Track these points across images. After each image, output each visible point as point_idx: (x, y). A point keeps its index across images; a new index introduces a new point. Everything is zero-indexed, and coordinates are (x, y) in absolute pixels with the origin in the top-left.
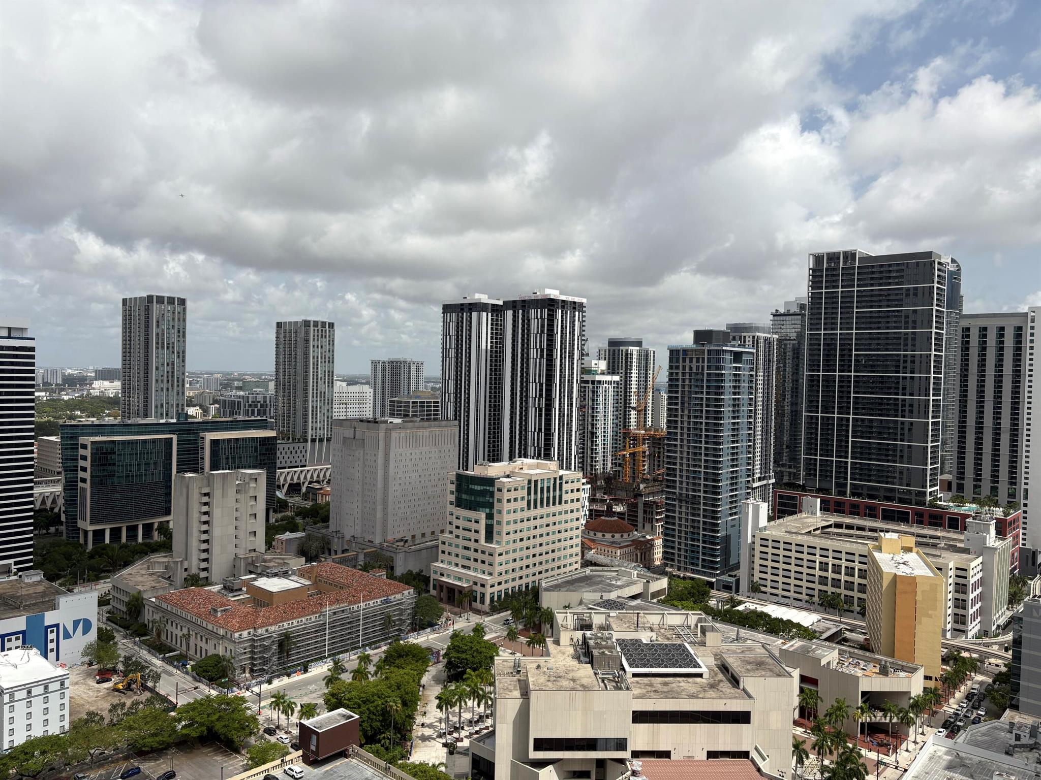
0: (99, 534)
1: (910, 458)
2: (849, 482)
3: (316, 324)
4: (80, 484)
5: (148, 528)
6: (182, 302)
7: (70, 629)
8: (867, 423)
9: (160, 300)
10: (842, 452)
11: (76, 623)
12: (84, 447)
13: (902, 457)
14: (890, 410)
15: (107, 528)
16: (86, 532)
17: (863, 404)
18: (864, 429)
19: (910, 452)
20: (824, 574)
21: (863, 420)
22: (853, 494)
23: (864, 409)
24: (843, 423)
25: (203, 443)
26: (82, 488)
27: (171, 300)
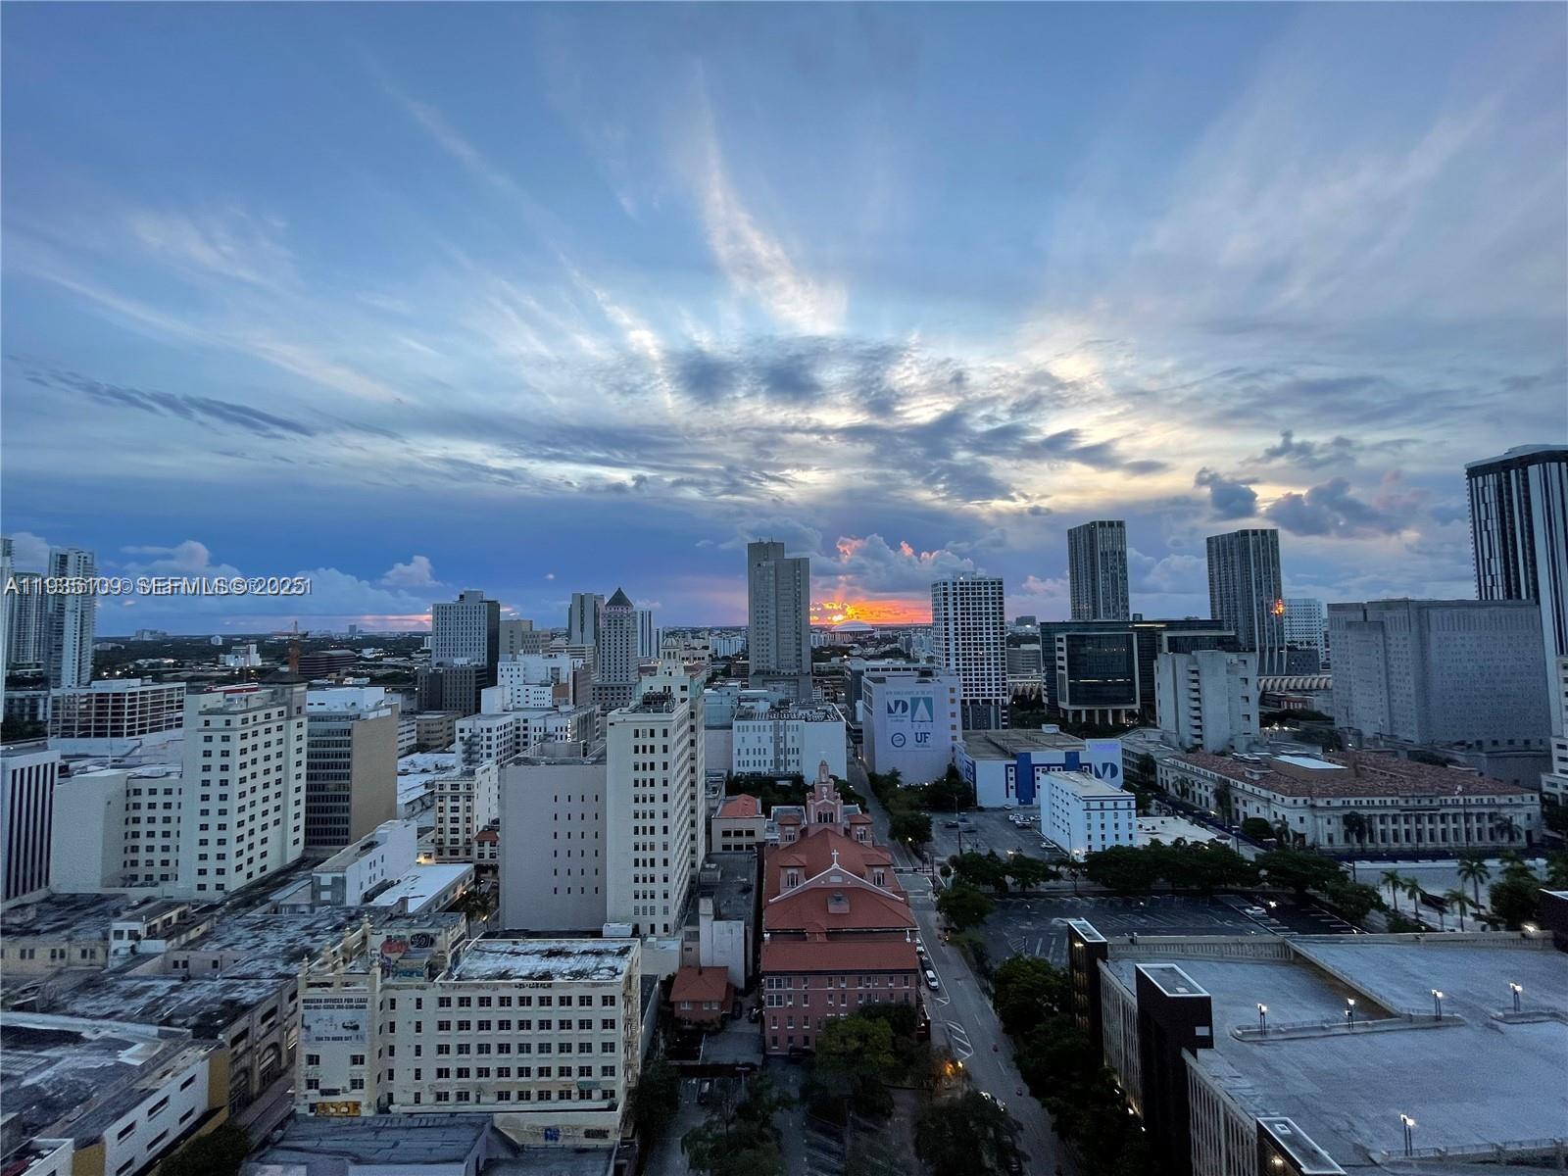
0: (1077, 713)
3: (1255, 532)
4: (1059, 671)
5: (1116, 713)
6: (1120, 524)
7: (1101, 772)
9: (1102, 524)
11: (1105, 766)
12: (1061, 640)
15: (1083, 709)
16: (1066, 712)
25: (1160, 640)
26: (1060, 675)
27: (1111, 524)
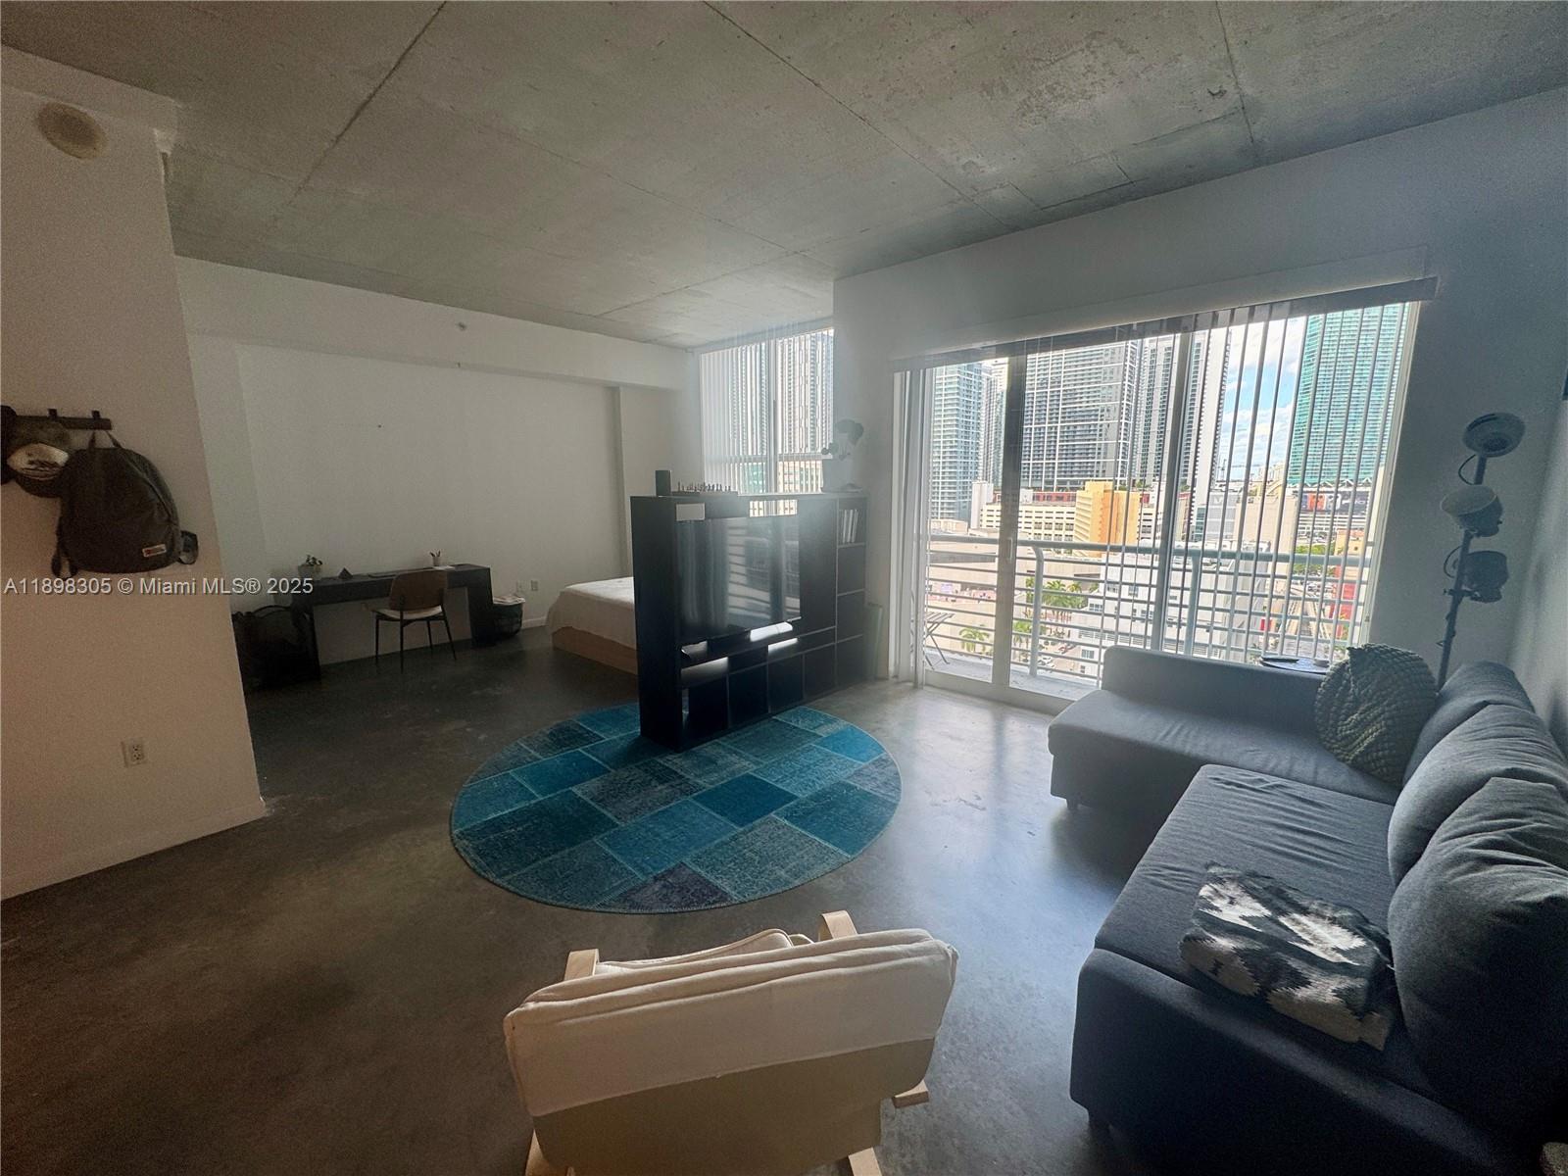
1: (1105, 453)
2: (1056, 478)
8: (1071, 429)
10: (1051, 454)
13: (1099, 453)
14: (1091, 416)
17: (1070, 413)
18: (1070, 434)
19: (1106, 448)
20: (1038, 531)
21: (1068, 427)
22: (1058, 489)
23: (1069, 417)
24: (1053, 430)
